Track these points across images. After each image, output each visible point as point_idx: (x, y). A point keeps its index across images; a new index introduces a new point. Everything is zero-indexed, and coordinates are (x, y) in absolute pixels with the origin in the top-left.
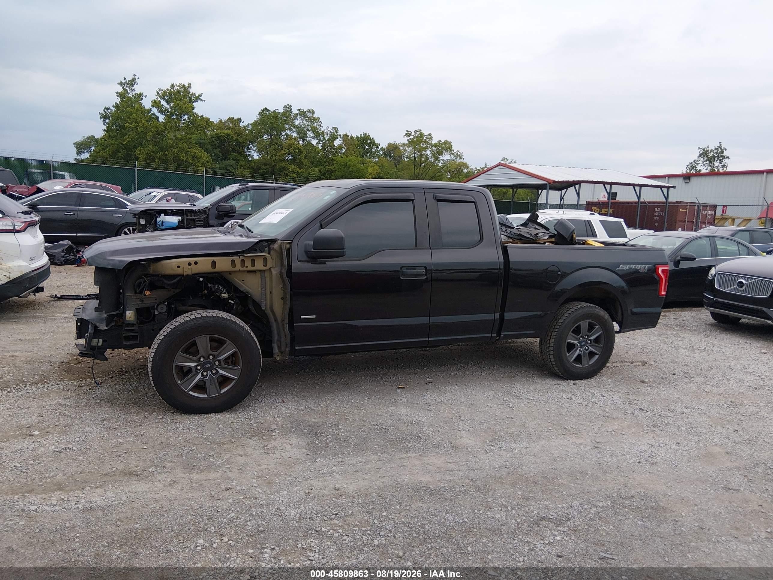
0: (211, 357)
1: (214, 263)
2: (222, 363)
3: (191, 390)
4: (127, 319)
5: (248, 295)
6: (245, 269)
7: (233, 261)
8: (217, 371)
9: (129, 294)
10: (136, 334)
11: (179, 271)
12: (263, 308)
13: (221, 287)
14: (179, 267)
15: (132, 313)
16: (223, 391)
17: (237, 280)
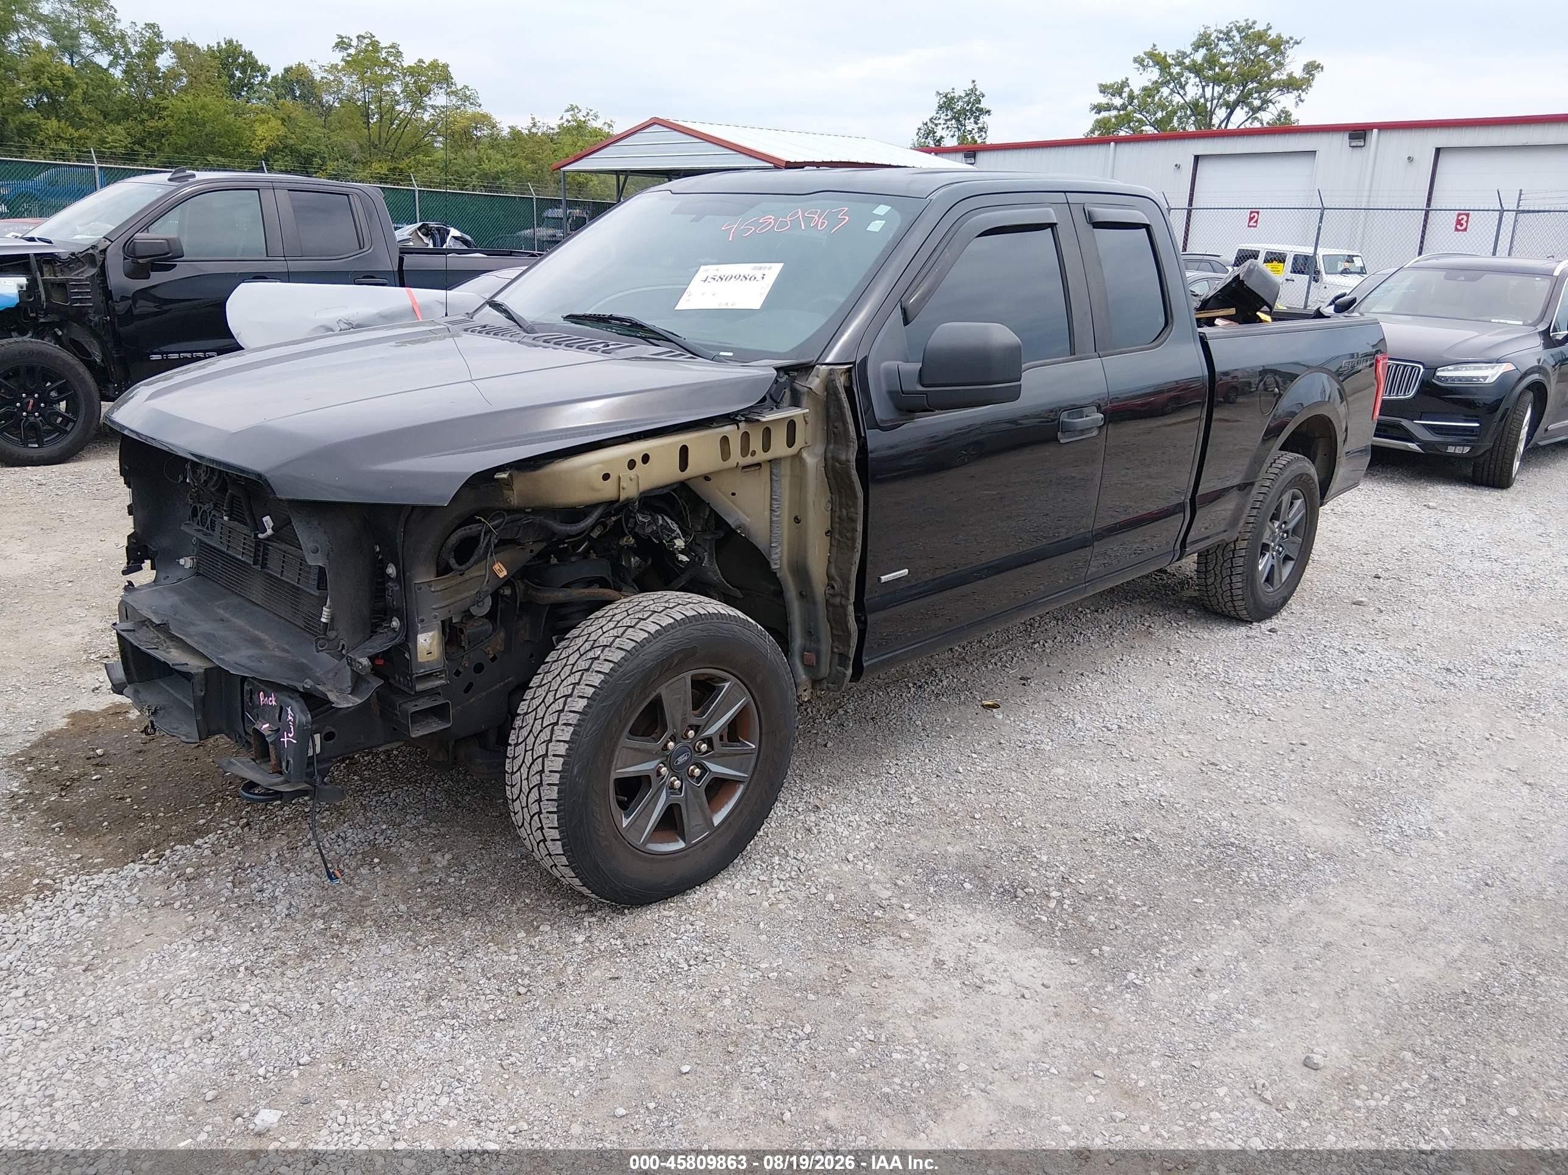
0: (691, 733)
1: (684, 451)
2: (716, 741)
3: (651, 838)
4: (420, 660)
5: (739, 534)
6: (749, 460)
7: (725, 440)
8: (704, 770)
9: (423, 576)
10: (441, 701)
11: (608, 491)
12: (774, 567)
13: (669, 521)
14: (606, 477)
15: (433, 638)
16: (717, 819)
17: (719, 496)
